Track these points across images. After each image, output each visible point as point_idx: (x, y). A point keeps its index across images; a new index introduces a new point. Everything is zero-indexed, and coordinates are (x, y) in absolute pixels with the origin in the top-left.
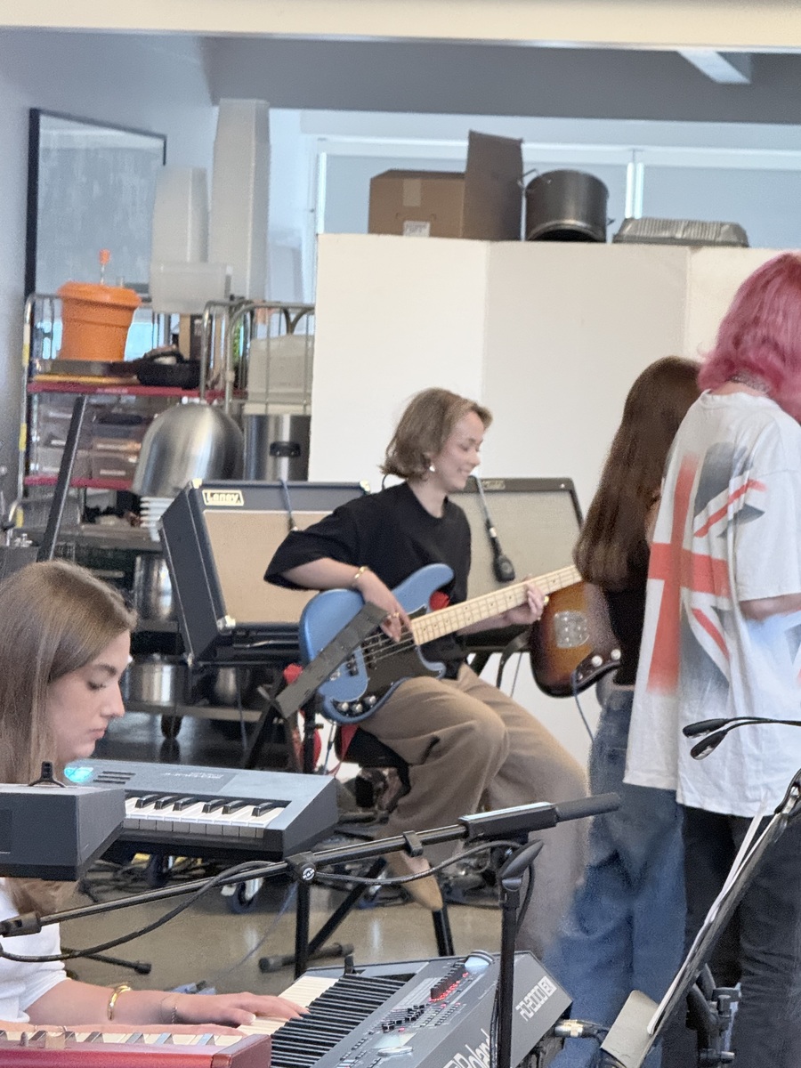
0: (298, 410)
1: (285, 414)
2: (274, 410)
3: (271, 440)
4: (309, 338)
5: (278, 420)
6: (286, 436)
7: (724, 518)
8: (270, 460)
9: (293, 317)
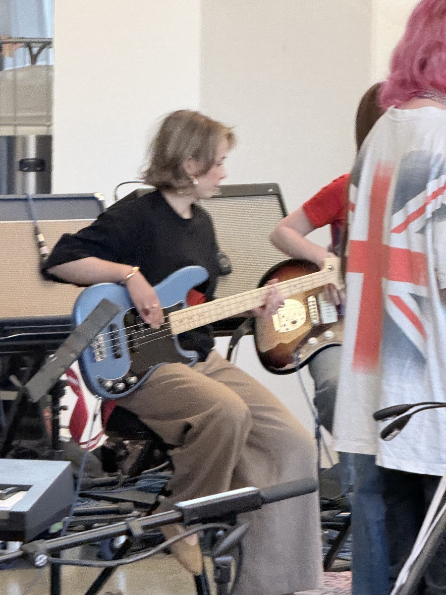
0: (42, 131)
1: (30, 134)
2: (21, 131)
3: (19, 158)
4: (49, 68)
5: (25, 139)
6: (32, 154)
7: (423, 215)
8: (19, 175)
9: (35, 50)
